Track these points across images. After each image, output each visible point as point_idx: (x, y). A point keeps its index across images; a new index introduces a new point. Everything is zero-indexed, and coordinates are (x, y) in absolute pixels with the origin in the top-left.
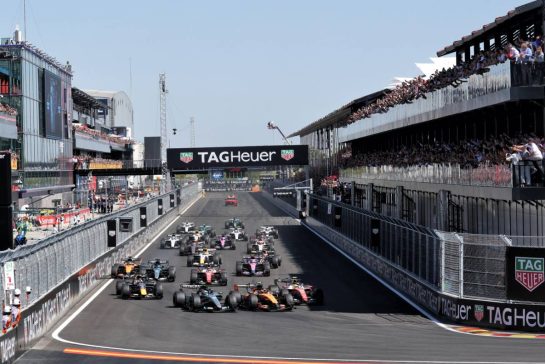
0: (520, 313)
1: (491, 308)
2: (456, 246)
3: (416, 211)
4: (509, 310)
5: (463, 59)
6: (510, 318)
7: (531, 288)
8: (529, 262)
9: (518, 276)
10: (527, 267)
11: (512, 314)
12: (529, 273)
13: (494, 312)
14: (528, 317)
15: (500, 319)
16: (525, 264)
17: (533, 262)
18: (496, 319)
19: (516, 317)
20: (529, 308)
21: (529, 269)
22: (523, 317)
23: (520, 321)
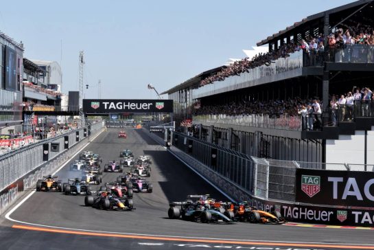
0: (303, 211)
1: (285, 207)
2: (265, 167)
3: (240, 144)
4: (297, 209)
5: (273, 48)
6: (297, 214)
7: (311, 195)
8: (311, 178)
9: (303, 187)
10: (309, 181)
11: (298, 211)
12: (310, 186)
13: (287, 210)
14: (308, 214)
15: (290, 214)
16: (308, 180)
17: (313, 178)
18: (288, 214)
19: (301, 213)
20: (309, 208)
21: (311, 183)
22: (305, 213)
23: (303, 216)
